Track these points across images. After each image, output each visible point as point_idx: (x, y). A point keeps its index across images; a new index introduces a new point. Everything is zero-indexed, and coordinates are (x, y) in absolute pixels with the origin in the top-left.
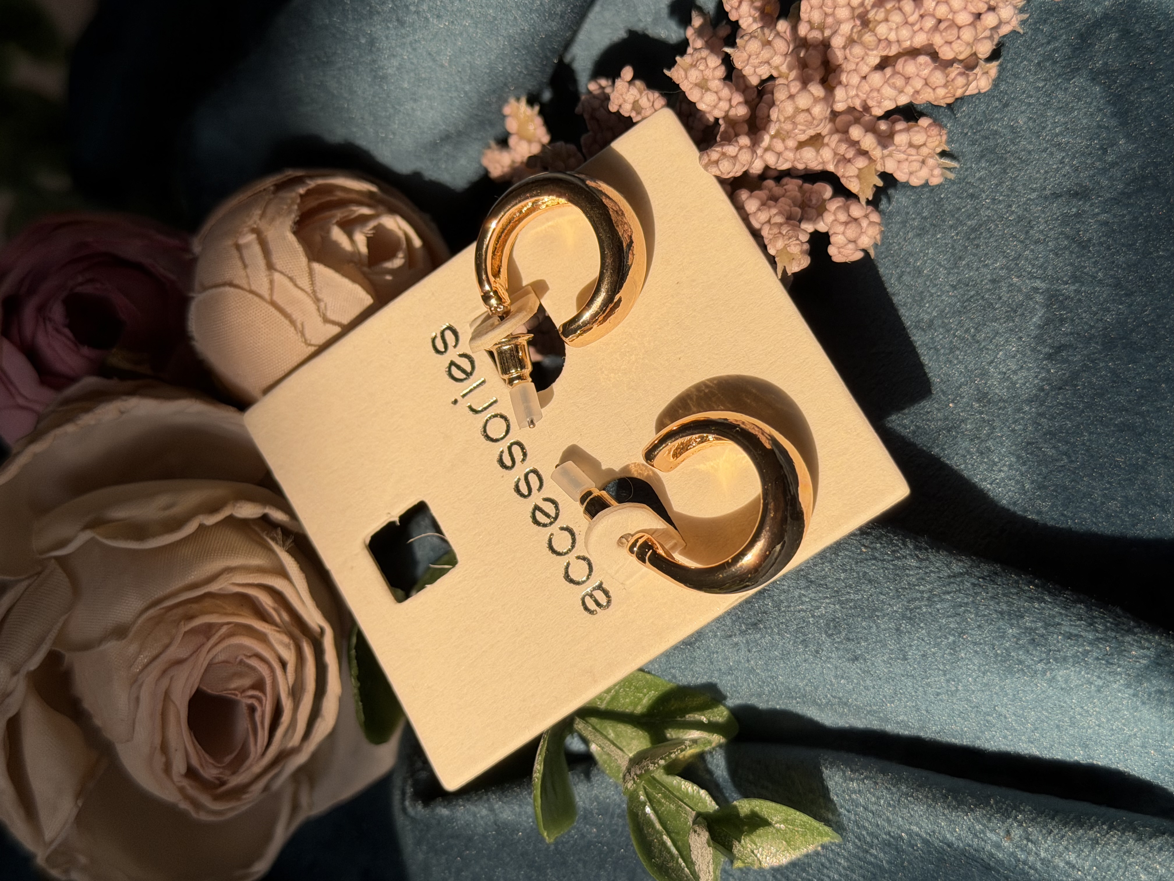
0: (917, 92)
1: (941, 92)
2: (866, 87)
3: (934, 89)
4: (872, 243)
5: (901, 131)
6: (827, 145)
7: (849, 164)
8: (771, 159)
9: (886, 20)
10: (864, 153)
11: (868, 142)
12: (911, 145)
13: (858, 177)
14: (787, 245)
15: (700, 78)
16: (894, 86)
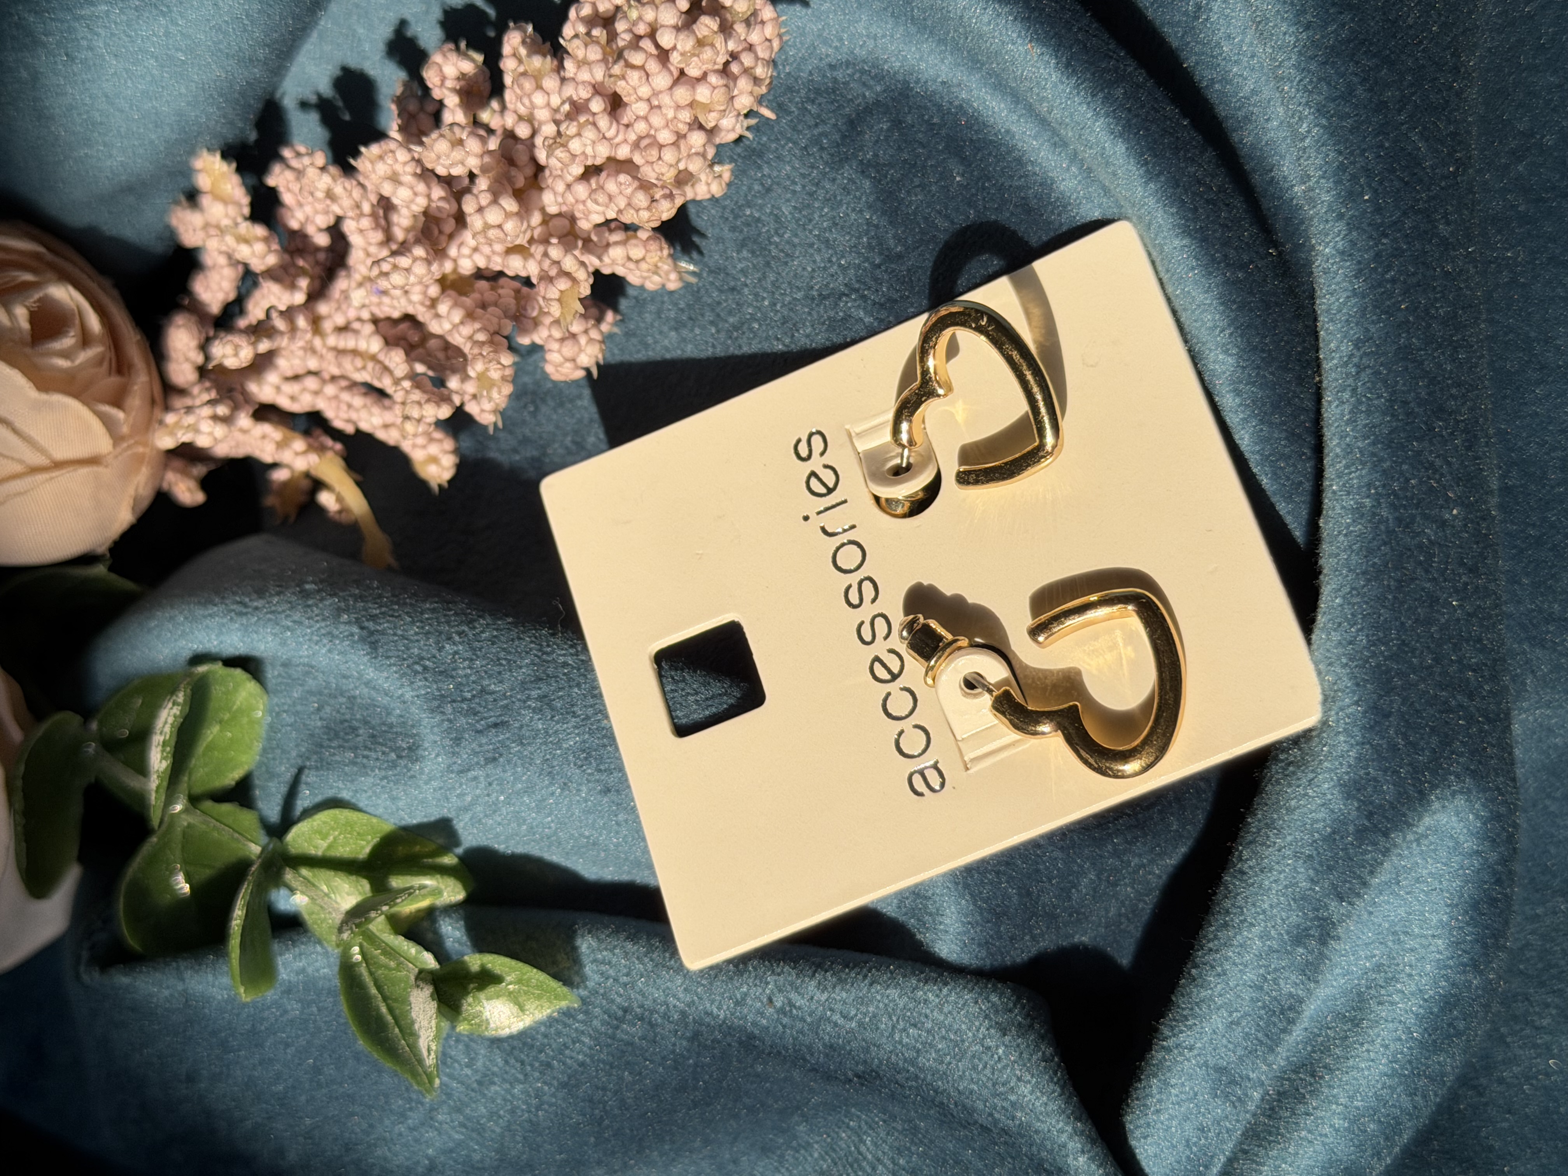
0: (620, 211)
1: (645, 215)
2: (571, 196)
3: (637, 211)
4: (593, 362)
5: (616, 243)
7: (550, 286)
8: (480, 260)
9: (579, 135)
10: (568, 275)
11: (569, 262)
12: (629, 259)
13: (559, 300)
14: (487, 370)
15: (389, 172)
16: (596, 202)
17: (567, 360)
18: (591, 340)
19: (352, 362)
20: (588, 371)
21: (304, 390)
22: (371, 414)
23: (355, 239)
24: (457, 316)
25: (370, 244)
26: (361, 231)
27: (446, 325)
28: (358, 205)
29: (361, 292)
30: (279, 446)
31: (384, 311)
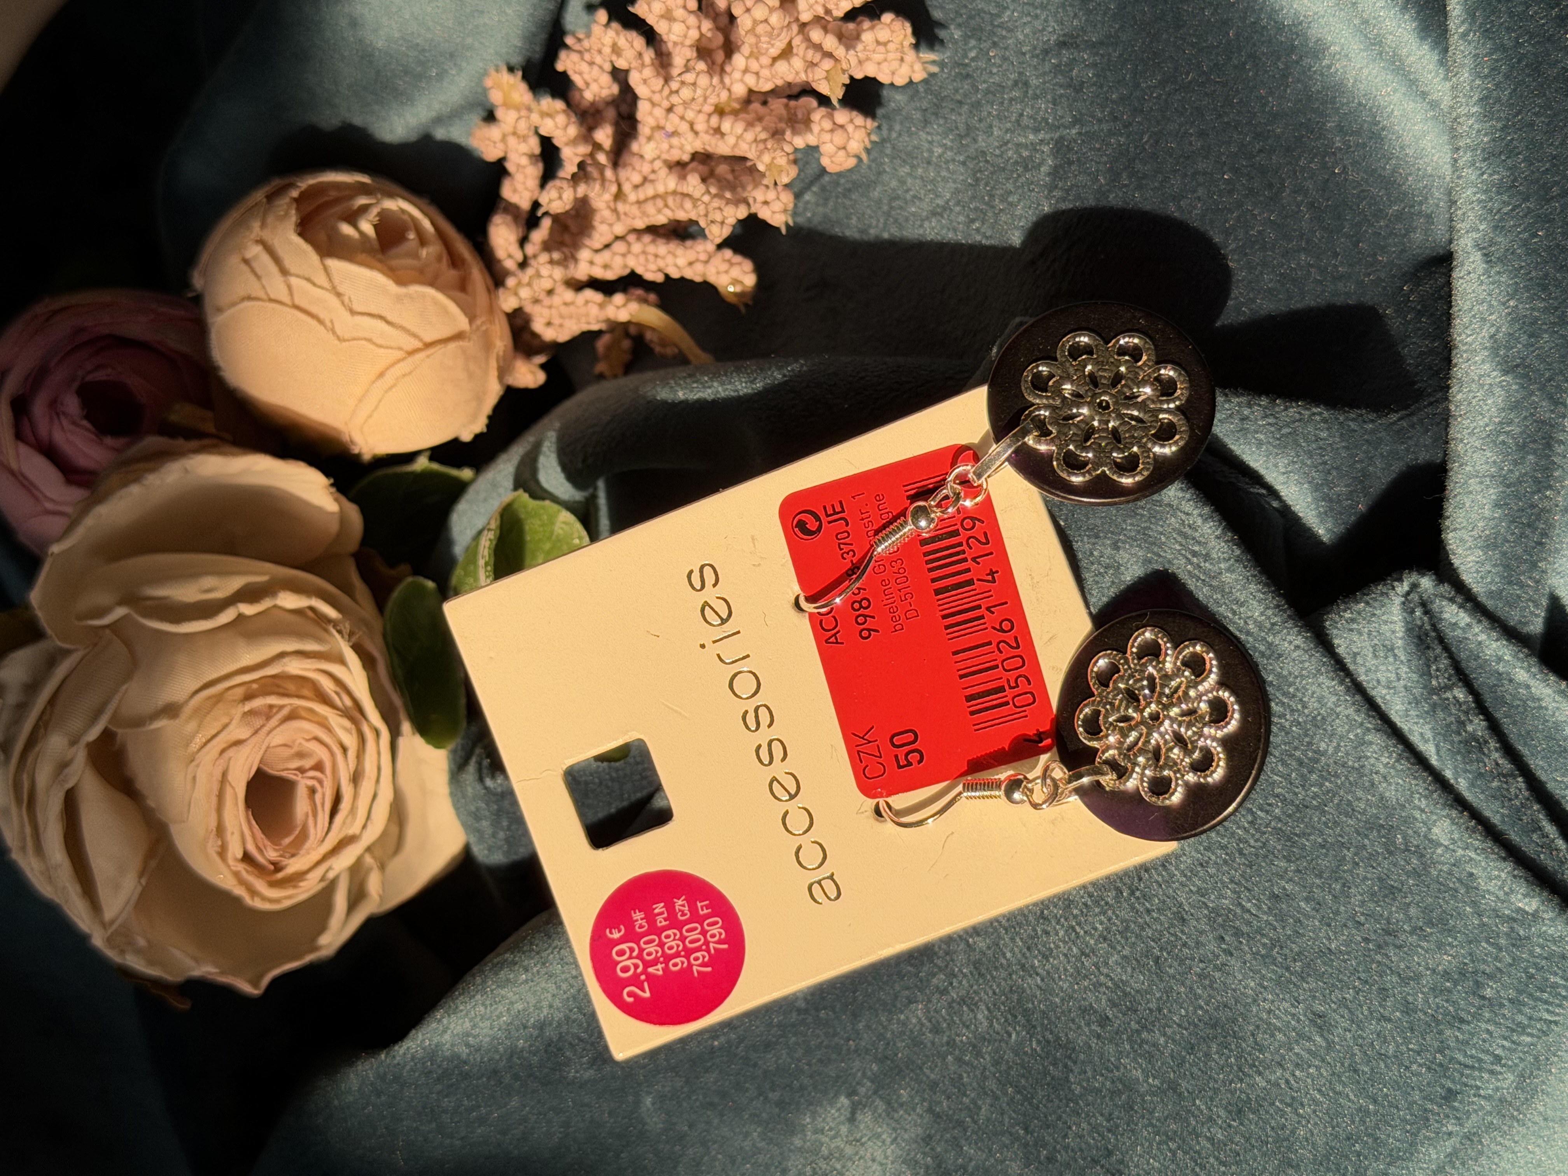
4: (862, 146)
5: (866, 30)
6: (797, 54)
7: (816, 68)
8: (751, 81)
10: (829, 55)
11: (830, 43)
12: (878, 43)
13: (826, 78)
14: (774, 158)
17: (839, 149)
18: (856, 127)
19: (655, 204)
21: (615, 254)
22: (675, 256)
23: (641, 90)
24: (739, 128)
25: (653, 92)
26: (645, 81)
27: (731, 140)
28: (640, 55)
29: (652, 145)
30: (601, 306)
31: (676, 155)
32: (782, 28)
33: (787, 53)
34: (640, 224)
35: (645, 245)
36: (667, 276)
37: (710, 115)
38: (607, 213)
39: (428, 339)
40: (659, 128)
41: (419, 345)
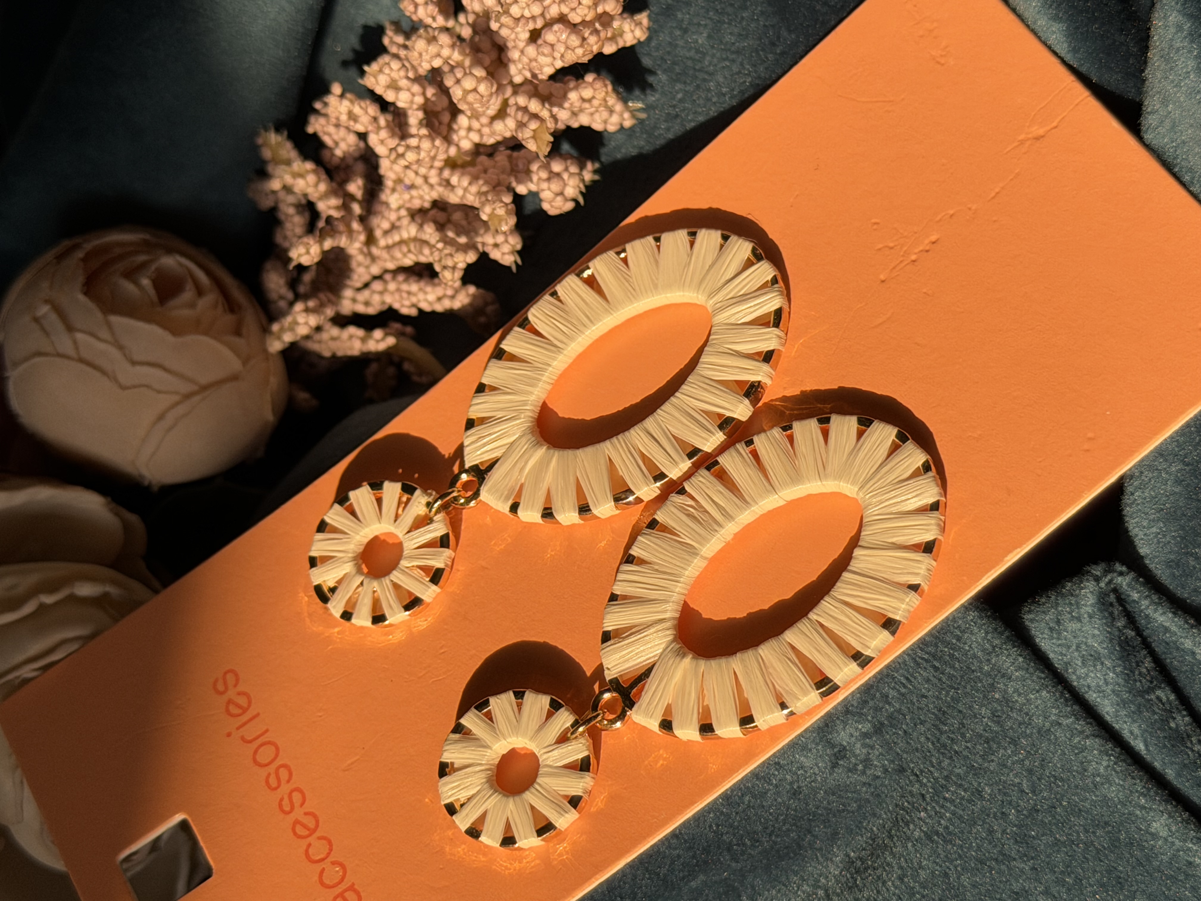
0: (562, 56)
1: (580, 51)
2: (525, 60)
3: (573, 50)
4: (577, 191)
5: (571, 89)
6: (509, 115)
7: (524, 129)
8: (475, 137)
10: (535, 116)
11: (534, 106)
12: (584, 100)
13: (534, 137)
15: (388, 79)
16: (544, 55)
17: (557, 195)
18: (571, 174)
19: (400, 250)
20: (575, 200)
21: (374, 292)
22: (426, 293)
23: (380, 150)
24: (465, 182)
25: (391, 151)
27: (460, 192)
28: (375, 119)
29: (396, 196)
30: (363, 340)
31: (417, 204)
32: (491, 95)
33: (501, 114)
34: (391, 266)
35: (400, 283)
36: (421, 311)
37: (441, 170)
38: (360, 258)
39: (204, 380)
40: (399, 181)
41: (195, 388)
